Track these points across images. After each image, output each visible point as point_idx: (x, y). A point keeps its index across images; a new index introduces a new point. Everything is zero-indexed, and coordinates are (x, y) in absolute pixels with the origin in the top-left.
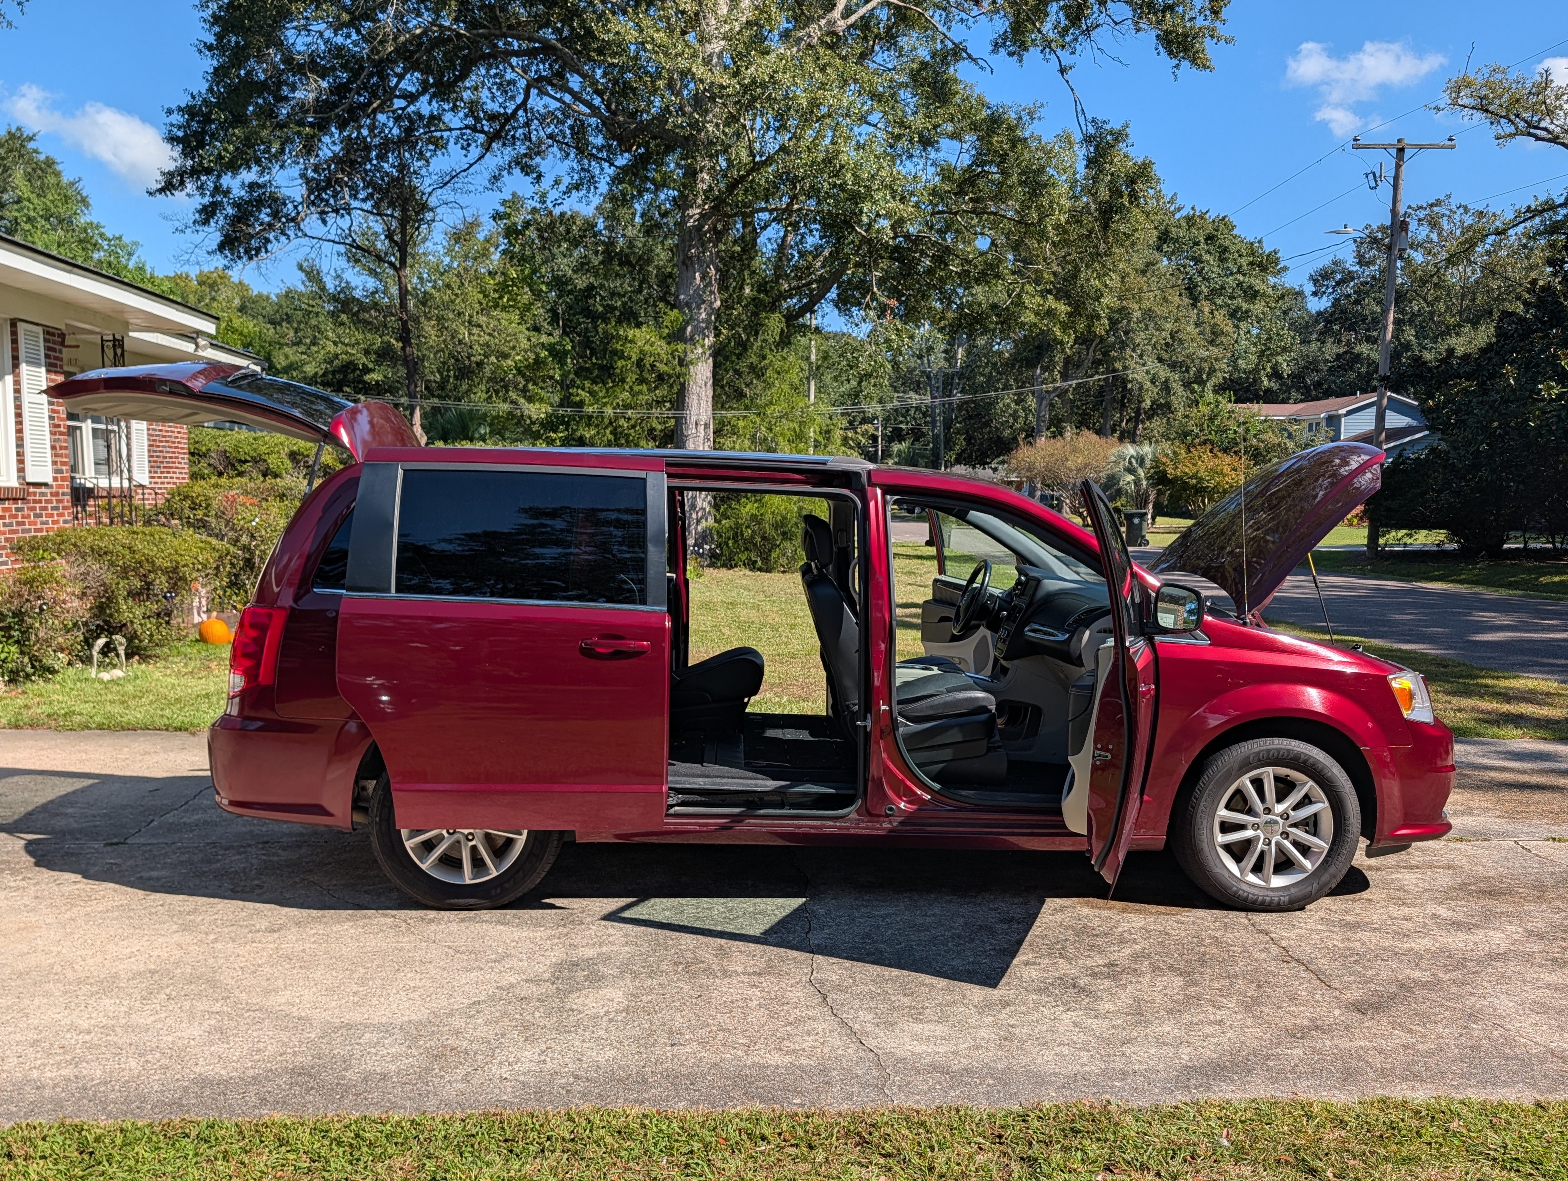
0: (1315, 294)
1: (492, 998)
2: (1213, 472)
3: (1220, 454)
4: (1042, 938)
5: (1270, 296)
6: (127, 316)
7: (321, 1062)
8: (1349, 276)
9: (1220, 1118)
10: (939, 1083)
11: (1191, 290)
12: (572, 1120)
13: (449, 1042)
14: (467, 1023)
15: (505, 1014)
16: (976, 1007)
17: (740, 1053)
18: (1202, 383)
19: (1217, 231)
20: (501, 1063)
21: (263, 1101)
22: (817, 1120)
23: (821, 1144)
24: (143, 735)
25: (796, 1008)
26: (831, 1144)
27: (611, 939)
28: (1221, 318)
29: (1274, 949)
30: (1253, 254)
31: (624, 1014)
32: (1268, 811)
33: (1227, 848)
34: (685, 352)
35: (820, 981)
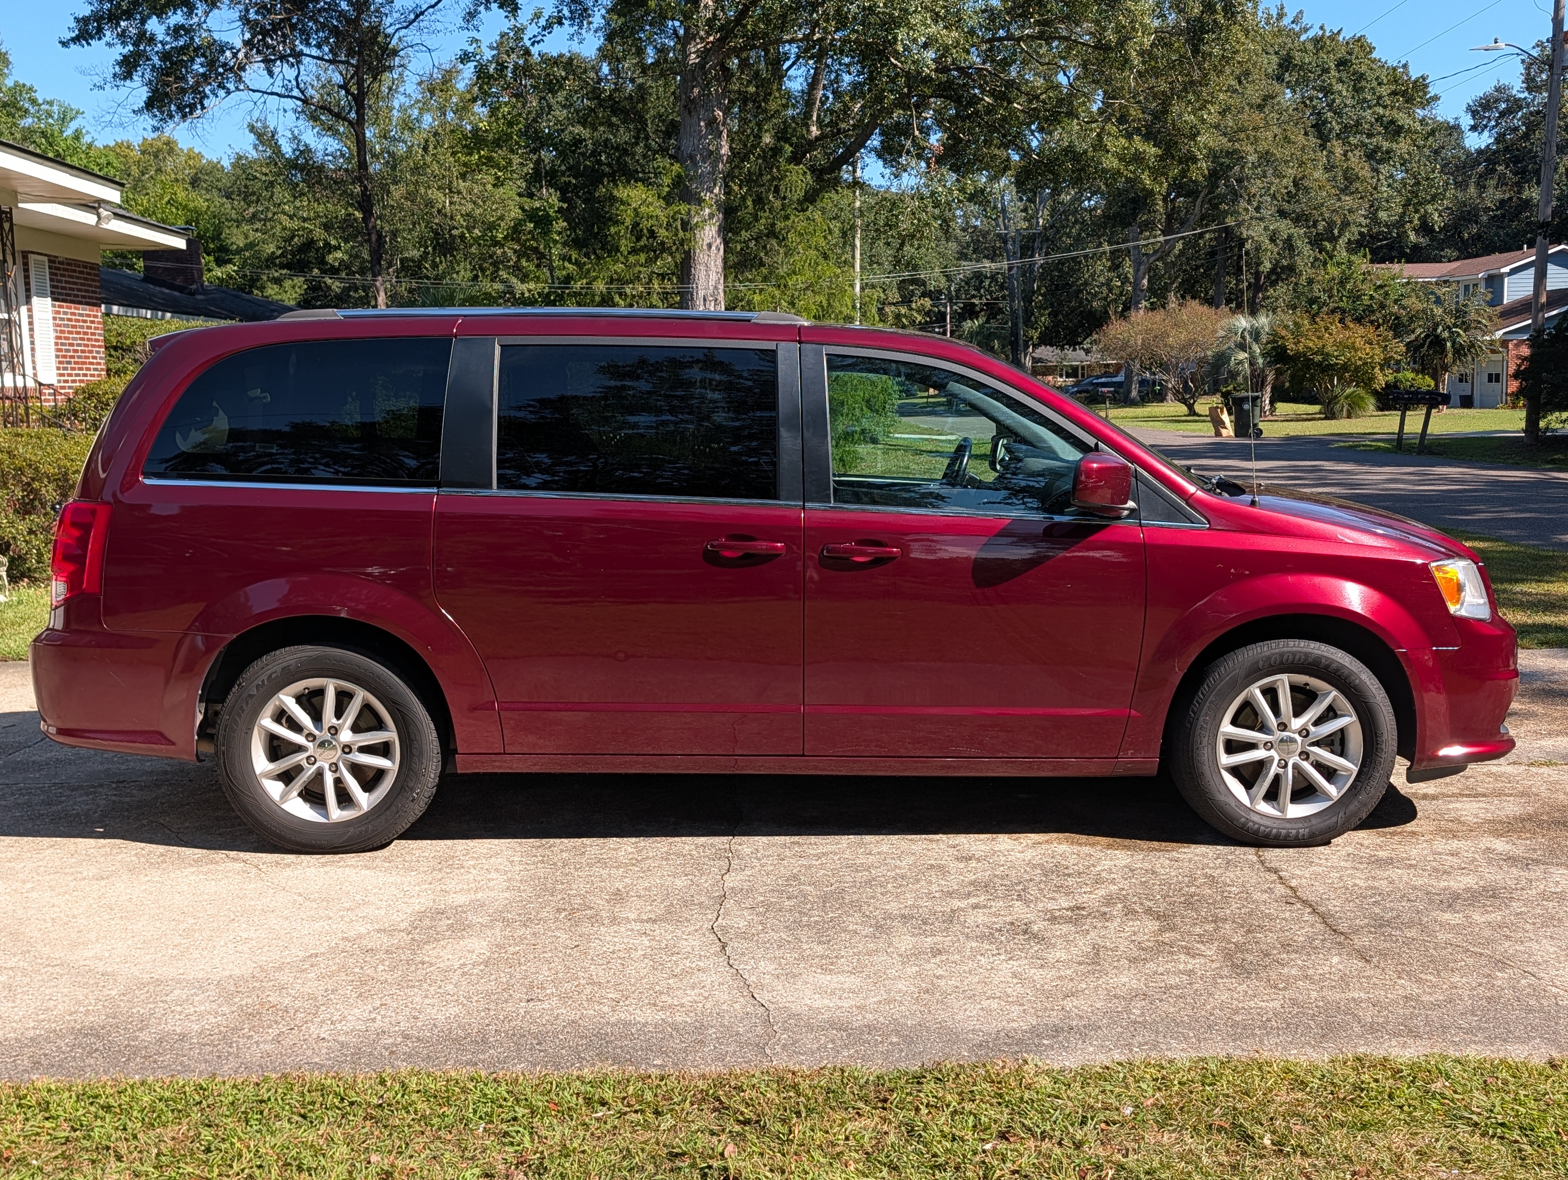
0: (1474, 128)
1: (332, 950)
2: (1342, 346)
3: (1352, 325)
4: (1002, 878)
5: (1416, 132)
6: (14, 183)
7: (114, 1021)
8: (1516, 105)
9: (1156, 1080)
10: (833, 1041)
11: (1320, 128)
12: (383, 1082)
13: (270, 999)
14: (296, 978)
15: (343, 968)
16: (901, 955)
17: (606, 1009)
18: (1334, 239)
19: (1350, 54)
20: (323, 1022)
21: (36, 1064)
22: (672, 1083)
23: (672, 1110)
24: (14, 666)
25: (686, 958)
26: (683, 1109)
27: (491, 884)
28: (1357, 163)
29: (1280, 890)
30: (1396, 81)
31: (482, 967)
32: (1283, 727)
33: (1235, 771)
34: (689, 213)
35: (723, 929)
